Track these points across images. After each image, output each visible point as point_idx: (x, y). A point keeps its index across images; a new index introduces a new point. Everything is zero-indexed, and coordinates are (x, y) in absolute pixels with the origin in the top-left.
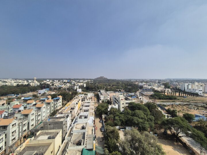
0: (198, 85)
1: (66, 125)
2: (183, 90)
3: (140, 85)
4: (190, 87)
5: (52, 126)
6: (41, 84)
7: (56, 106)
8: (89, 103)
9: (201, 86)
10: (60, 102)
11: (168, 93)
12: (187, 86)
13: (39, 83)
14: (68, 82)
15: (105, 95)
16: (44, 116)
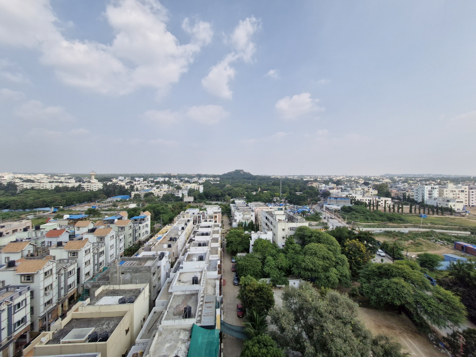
0: (454, 190)
1: (158, 274)
2: (420, 200)
3: (323, 189)
4: (436, 194)
5: (128, 276)
6: (105, 185)
7: (137, 234)
8: (209, 227)
9: (462, 191)
10: (147, 225)
11: (385, 207)
12: (428, 192)
13: (102, 185)
14: (165, 182)
15: (245, 210)
16: (113, 255)
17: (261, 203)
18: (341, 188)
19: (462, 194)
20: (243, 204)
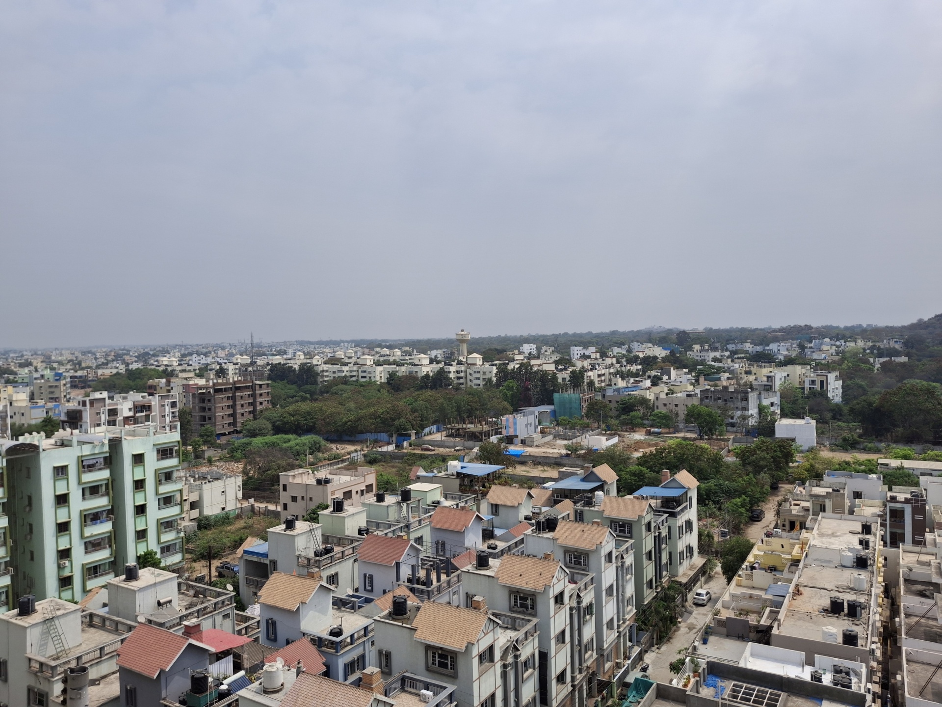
6: (503, 373)
7: (665, 557)
10: (689, 523)
13: (494, 370)
16: (612, 620)
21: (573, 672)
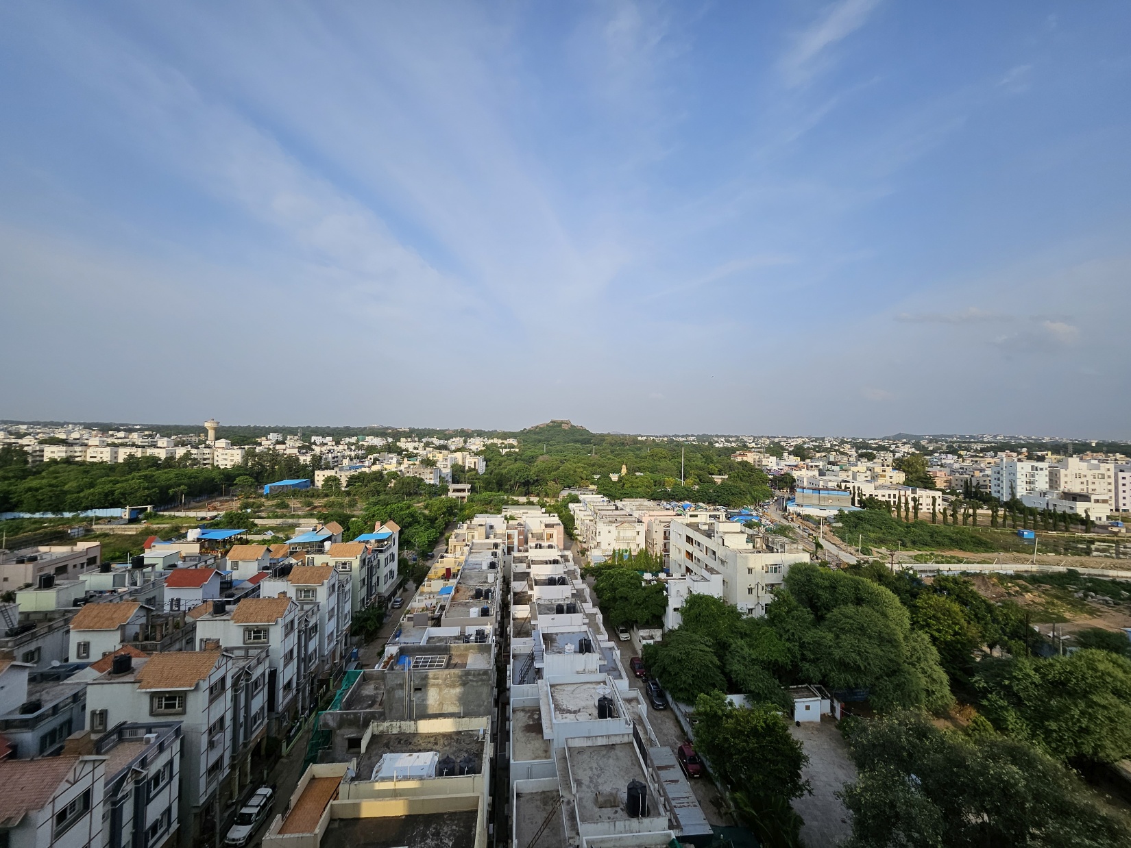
0: (1083, 472)
2: (1006, 497)
4: (1042, 482)
5: (432, 697)
6: (250, 454)
7: (374, 580)
9: (1101, 476)
10: (392, 556)
11: (934, 513)
12: (1024, 479)
13: (240, 453)
15: (619, 519)
16: (332, 633)
17: (646, 503)
18: (817, 466)
19: (1102, 483)
20: (605, 504)
21: (298, 679)
